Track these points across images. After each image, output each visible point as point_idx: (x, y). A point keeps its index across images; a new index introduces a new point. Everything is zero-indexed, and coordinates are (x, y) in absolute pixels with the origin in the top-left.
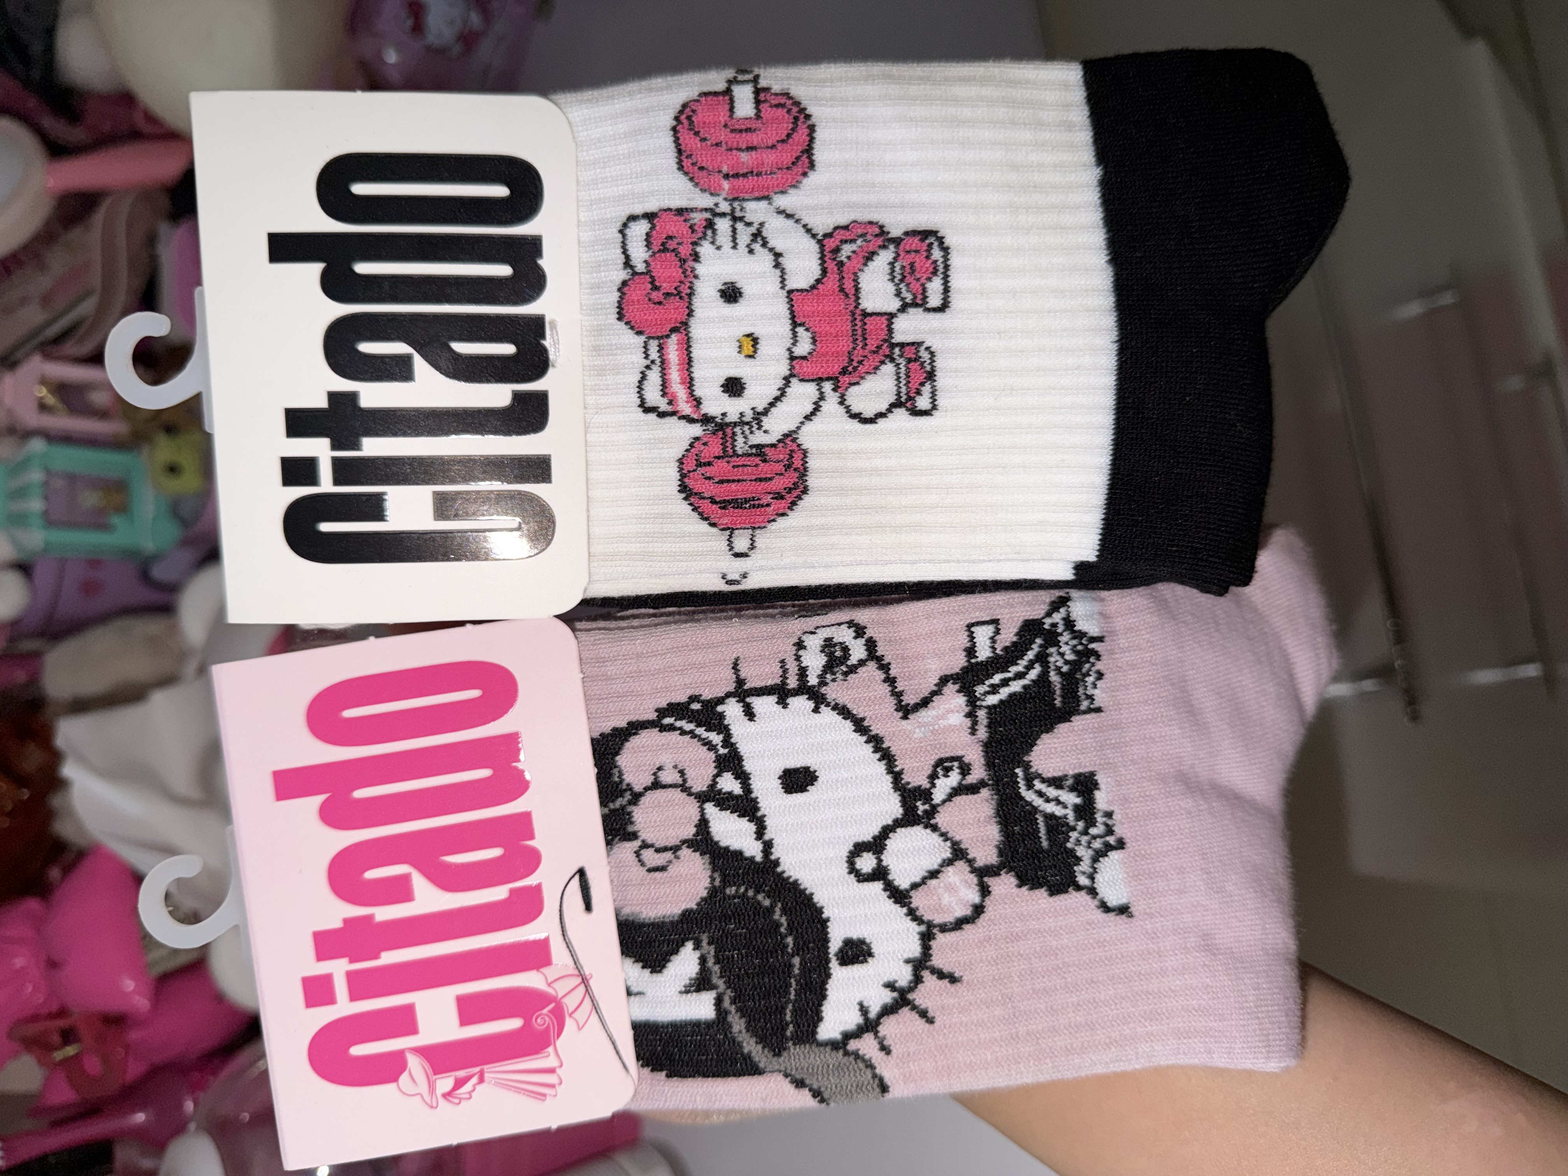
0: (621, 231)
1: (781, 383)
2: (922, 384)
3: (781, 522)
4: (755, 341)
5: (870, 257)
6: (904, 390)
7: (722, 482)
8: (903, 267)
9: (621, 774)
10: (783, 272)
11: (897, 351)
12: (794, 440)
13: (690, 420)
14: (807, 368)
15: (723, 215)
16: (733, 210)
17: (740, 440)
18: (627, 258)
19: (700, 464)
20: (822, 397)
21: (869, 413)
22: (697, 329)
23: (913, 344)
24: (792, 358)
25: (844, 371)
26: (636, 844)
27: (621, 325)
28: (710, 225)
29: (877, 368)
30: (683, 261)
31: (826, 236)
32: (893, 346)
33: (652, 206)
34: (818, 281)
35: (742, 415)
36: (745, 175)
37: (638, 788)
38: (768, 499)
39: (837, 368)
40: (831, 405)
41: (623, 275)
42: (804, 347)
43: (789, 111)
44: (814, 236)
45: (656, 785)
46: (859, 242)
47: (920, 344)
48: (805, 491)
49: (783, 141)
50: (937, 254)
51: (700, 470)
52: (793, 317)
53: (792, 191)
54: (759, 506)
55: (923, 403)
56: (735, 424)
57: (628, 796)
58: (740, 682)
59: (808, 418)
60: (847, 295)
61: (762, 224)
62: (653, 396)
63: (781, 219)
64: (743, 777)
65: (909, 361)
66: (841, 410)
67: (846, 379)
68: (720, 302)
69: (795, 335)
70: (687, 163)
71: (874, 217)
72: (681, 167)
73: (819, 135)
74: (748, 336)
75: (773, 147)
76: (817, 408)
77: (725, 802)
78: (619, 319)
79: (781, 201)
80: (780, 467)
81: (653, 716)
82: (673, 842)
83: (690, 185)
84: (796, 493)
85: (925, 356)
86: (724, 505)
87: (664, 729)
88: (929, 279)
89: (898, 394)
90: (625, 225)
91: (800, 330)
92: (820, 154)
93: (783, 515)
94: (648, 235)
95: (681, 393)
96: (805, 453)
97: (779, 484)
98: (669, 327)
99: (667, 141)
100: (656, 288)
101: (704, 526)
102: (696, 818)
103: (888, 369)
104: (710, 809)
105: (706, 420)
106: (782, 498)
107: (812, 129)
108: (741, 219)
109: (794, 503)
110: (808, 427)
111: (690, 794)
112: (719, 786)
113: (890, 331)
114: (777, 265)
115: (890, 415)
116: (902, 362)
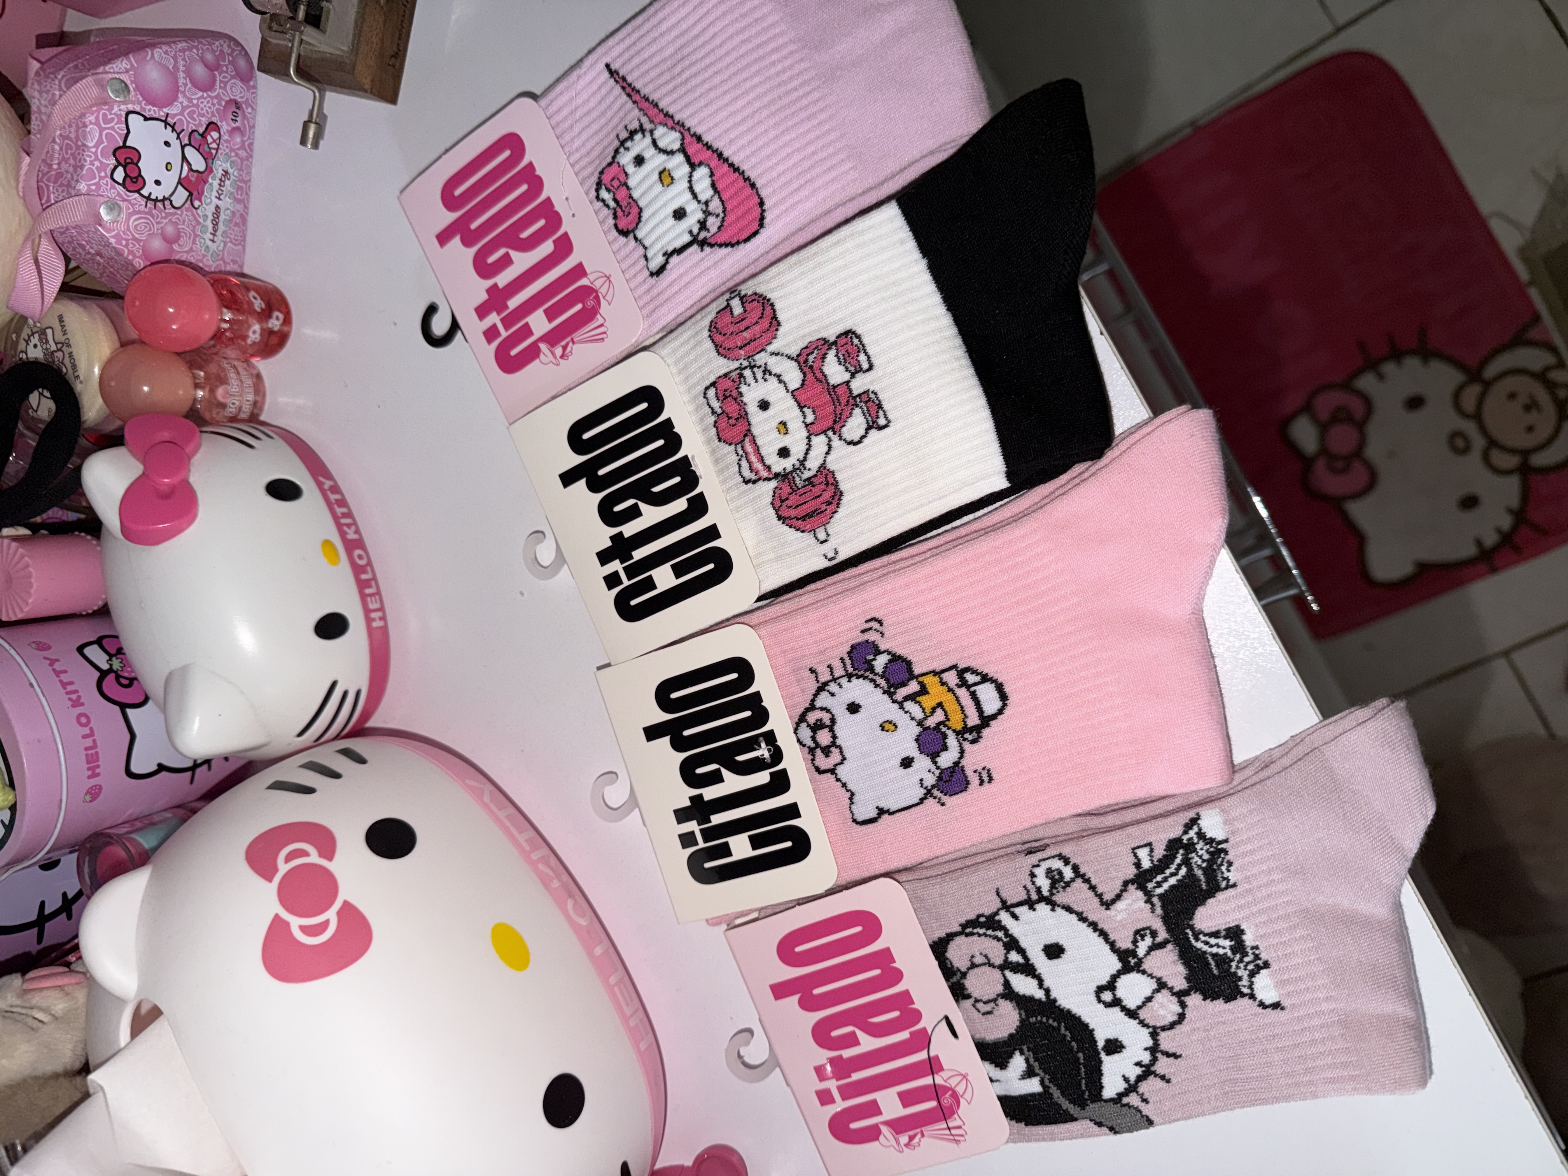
0: (705, 397)
1: (806, 441)
2: (877, 412)
3: (836, 516)
4: (784, 424)
5: (824, 357)
6: (870, 419)
7: (797, 506)
8: (844, 355)
9: (951, 963)
10: (785, 384)
11: (858, 399)
12: (825, 468)
13: (769, 479)
14: (815, 428)
15: (746, 368)
16: (750, 363)
17: (797, 479)
18: (712, 409)
19: (782, 501)
20: (830, 440)
21: (856, 439)
22: (755, 431)
23: (864, 393)
24: (807, 426)
25: (835, 422)
26: (972, 1001)
27: (722, 444)
28: (741, 376)
29: (851, 413)
30: (735, 399)
31: (798, 356)
32: (855, 398)
33: (712, 379)
34: (803, 381)
35: (794, 465)
36: (749, 343)
37: (963, 969)
38: (824, 507)
39: (831, 423)
40: (836, 442)
41: (713, 418)
42: (810, 418)
43: (758, 302)
44: (792, 359)
45: (973, 966)
46: (816, 352)
47: (868, 390)
48: (841, 494)
49: (761, 318)
50: (856, 341)
51: (784, 504)
52: (799, 405)
53: (774, 341)
54: (822, 512)
55: (882, 421)
56: (792, 472)
57: (959, 975)
58: (1004, 902)
59: (827, 453)
60: (821, 382)
61: (766, 364)
62: (747, 474)
63: (774, 357)
64: (1022, 951)
65: (866, 402)
66: (842, 442)
67: (837, 427)
68: (761, 412)
69: (803, 413)
70: (721, 350)
71: (819, 336)
72: (719, 353)
73: (778, 307)
74: (781, 423)
75: (757, 322)
76: (830, 447)
77: (1016, 968)
78: (720, 441)
79: (770, 348)
80: (823, 486)
81: (959, 929)
82: (993, 996)
83: (725, 360)
84: (837, 498)
85: (872, 396)
86: (803, 518)
87: (967, 935)
88: (858, 356)
89: (868, 423)
90: (705, 394)
91: (805, 409)
92: (781, 316)
93: (836, 512)
94: (716, 393)
95: (759, 466)
96: (833, 473)
97: (827, 496)
98: (742, 436)
99: (709, 344)
100: (729, 418)
101: (799, 534)
102: (1002, 981)
103: (857, 411)
104: (1008, 973)
105: (777, 475)
106: (831, 503)
107: (772, 305)
108: (755, 366)
109: (838, 504)
110: (830, 458)
111: (994, 967)
112: (1010, 960)
113: (850, 391)
114: (780, 381)
115: (868, 435)
116: (862, 404)
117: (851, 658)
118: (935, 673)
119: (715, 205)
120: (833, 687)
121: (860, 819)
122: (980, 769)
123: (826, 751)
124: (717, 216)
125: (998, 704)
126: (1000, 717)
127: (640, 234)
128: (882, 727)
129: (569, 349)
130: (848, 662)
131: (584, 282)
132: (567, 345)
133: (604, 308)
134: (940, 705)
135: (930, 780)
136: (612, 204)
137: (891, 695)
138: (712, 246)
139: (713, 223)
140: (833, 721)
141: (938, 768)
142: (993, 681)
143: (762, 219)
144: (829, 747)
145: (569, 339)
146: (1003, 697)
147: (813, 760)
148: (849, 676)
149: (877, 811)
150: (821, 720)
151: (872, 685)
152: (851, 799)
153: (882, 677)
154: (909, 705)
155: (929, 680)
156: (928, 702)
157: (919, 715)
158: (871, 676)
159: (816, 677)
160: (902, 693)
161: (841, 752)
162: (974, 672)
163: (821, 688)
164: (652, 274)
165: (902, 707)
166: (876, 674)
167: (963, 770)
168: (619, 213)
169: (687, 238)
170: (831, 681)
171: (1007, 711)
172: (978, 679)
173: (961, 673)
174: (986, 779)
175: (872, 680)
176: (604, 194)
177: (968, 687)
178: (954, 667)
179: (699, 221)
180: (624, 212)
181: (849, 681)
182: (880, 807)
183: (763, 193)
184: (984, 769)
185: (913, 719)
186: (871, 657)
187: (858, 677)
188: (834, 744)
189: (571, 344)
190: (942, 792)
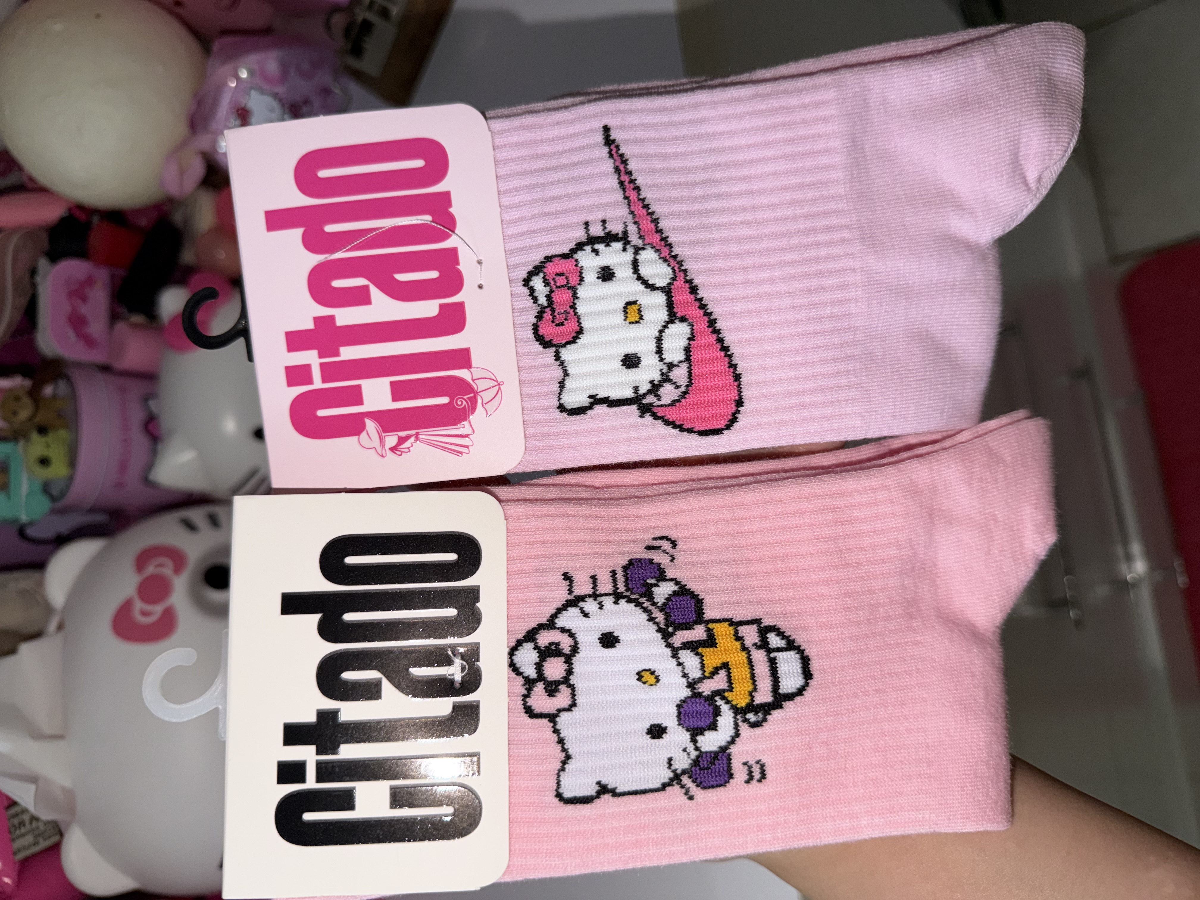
117: (626, 576)
118: (731, 622)
119: (680, 374)
120: (590, 606)
121: (567, 794)
122: (752, 762)
123: (552, 689)
124: (678, 387)
125: (799, 681)
126: (798, 699)
127: (566, 354)
128: (640, 676)
129: (407, 444)
130: (620, 576)
131: (462, 373)
132: (408, 438)
133: (477, 417)
134: (725, 666)
135: (682, 763)
136: (543, 300)
137: (666, 635)
138: (656, 417)
139: (668, 393)
140: (575, 649)
141: (697, 749)
142: (800, 651)
143: (734, 420)
144: (558, 683)
145: (413, 432)
146: (807, 674)
147: (526, 696)
148: (617, 597)
149: (597, 788)
150: (558, 644)
151: (645, 616)
152: (564, 763)
153: (661, 609)
154: (687, 656)
155: (722, 631)
156: (712, 658)
157: (695, 673)
158: (647, 604)
159: (571, 586)
160: (681, 637)
161: (573, 695)
162: (780, 633)
163: (574, 602)
164: (562, 408)
165: (675, 655)
166: (654, 604)
167: (729, 759)
168: (548, 315)
169: (629, 393)
170: (590, 596)
171: (808, 694)
172: (782, 643)
173: (764, 631)
174: (757, 775)
175: (646, 610)
176: (537, 283)
177: (769, 651)
178: (757, 621)
179: (651, 382)
180: (554, 317)
181: (616, 603)
182: (603, 782)
183: (745, 393)
184: (758, 762)
185: (685, 675)
186: (653, 581)
187: (630, 601)
188: (566, 681)
189: (412, 440)
190: (693, 782)
